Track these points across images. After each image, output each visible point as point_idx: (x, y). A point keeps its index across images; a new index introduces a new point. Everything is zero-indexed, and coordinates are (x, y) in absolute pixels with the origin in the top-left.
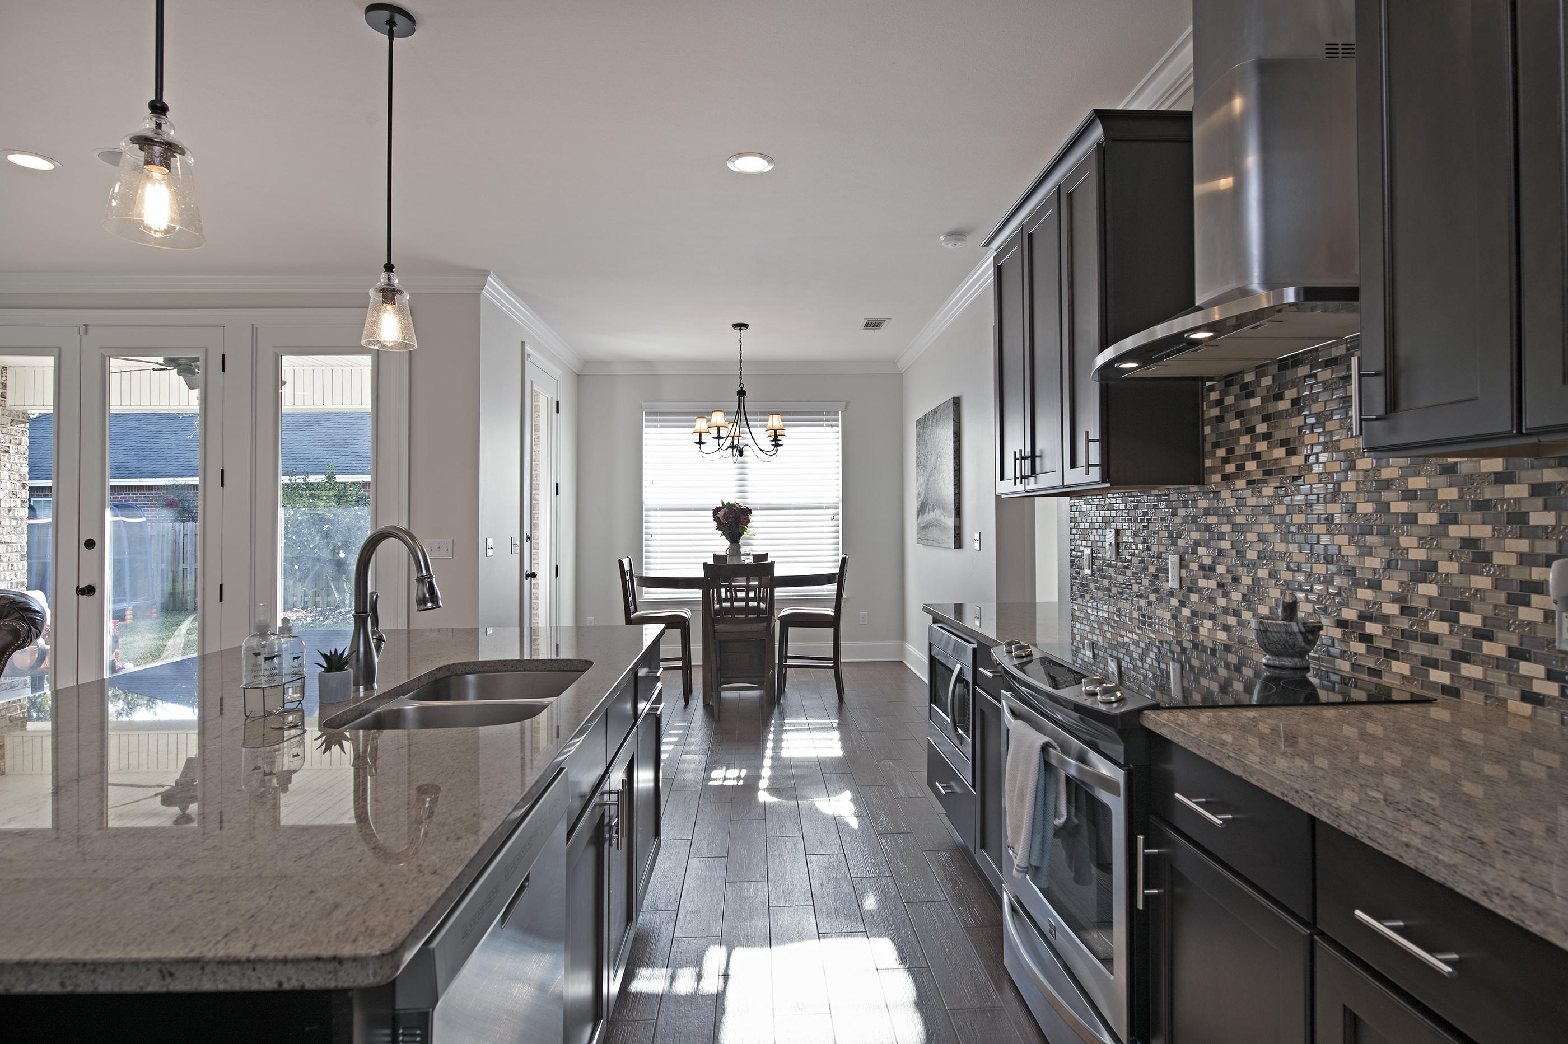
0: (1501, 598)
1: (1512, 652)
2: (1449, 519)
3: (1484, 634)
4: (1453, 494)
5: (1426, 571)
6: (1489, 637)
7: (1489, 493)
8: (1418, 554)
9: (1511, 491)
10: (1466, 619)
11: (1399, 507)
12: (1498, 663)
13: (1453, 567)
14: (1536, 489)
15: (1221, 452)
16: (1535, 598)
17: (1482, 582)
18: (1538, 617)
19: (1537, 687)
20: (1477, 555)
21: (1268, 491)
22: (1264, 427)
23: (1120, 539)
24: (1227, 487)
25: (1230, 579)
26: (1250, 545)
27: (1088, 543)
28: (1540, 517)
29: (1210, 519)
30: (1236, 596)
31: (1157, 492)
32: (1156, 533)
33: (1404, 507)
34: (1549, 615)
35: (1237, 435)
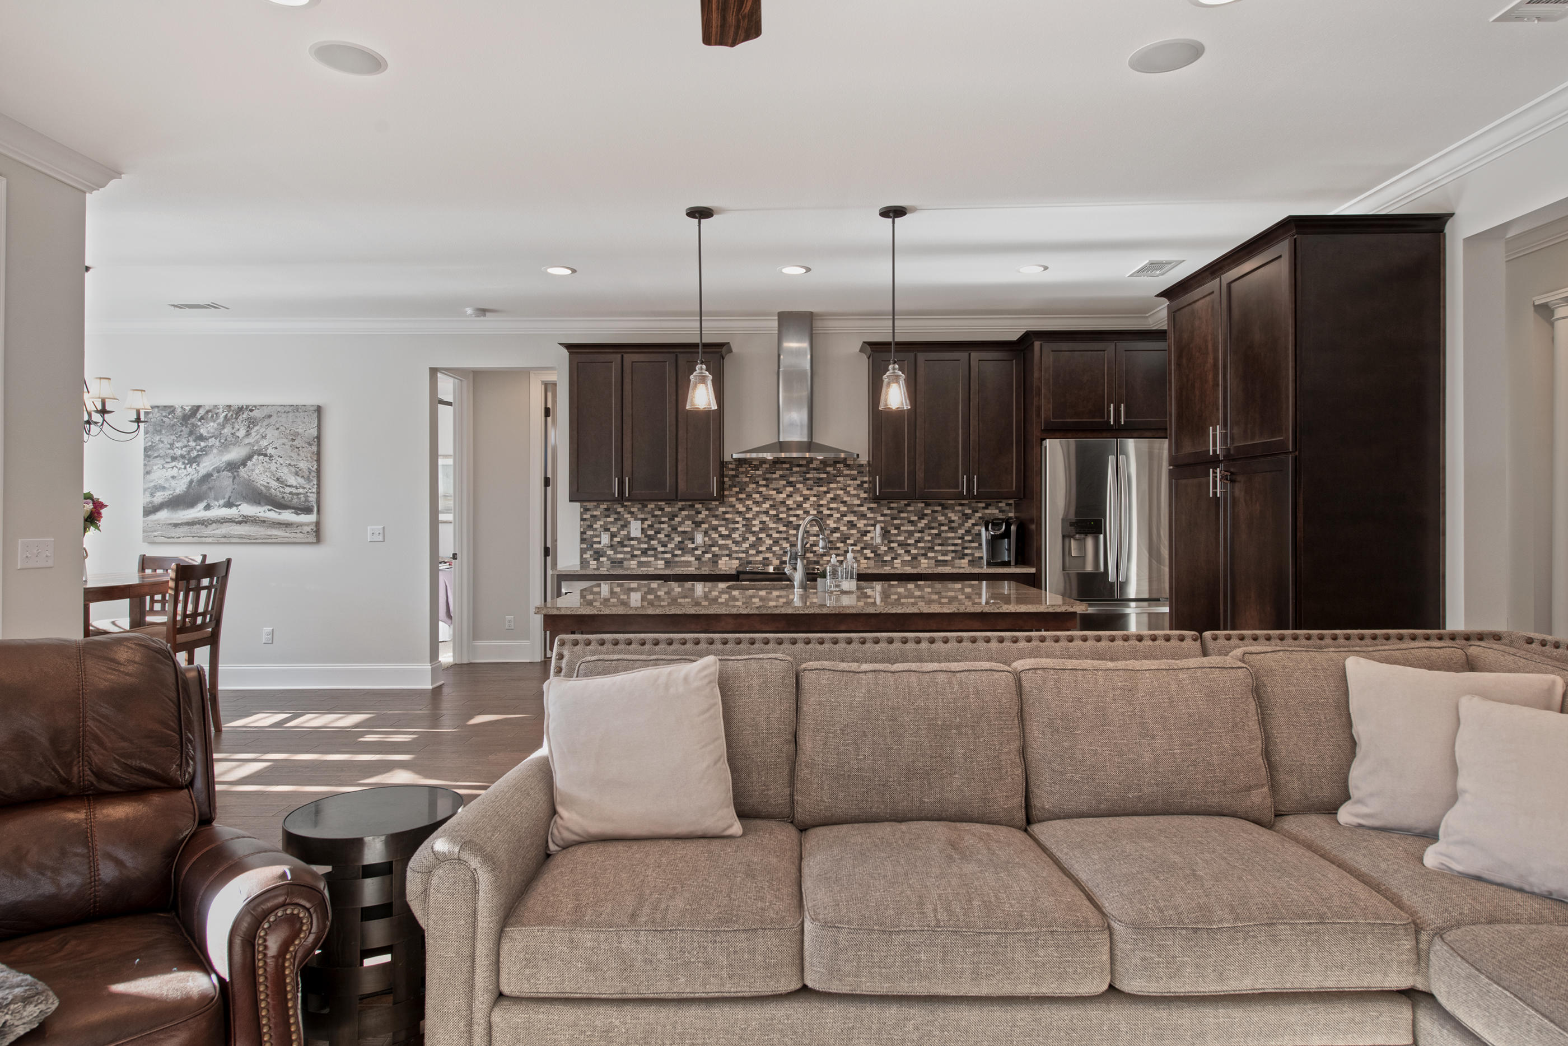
0: (859, 535)
1: (862, 548)
2: (844, 515)
3: (855, 545)
4: (845, 509)
5: (836, 530)
7: (856, 509)
8: (833, 525)
9: (862, 509)
10: (848, 541)
11: (826, 512)
12: (858, 551)
13: (845, 528)
14: (869, 509)
15: (737, 489)
16: (868, 534)
17: (854, 532)
18: (869, 539)
19: (868, 556)
20: (852, 525)
21: (766, 506)
22: (764, 483)
23: (645, 526)
24: (740, 504)
25: (740, 539)
26: (754, 526)
27: (607, 530)
28: (870, 515)
29: (727, 516)
30: (746, 545)
31: (683, 503)
32: (681, 523)
33: (828, 512)
34: (872, 538)
35: (746, 484)
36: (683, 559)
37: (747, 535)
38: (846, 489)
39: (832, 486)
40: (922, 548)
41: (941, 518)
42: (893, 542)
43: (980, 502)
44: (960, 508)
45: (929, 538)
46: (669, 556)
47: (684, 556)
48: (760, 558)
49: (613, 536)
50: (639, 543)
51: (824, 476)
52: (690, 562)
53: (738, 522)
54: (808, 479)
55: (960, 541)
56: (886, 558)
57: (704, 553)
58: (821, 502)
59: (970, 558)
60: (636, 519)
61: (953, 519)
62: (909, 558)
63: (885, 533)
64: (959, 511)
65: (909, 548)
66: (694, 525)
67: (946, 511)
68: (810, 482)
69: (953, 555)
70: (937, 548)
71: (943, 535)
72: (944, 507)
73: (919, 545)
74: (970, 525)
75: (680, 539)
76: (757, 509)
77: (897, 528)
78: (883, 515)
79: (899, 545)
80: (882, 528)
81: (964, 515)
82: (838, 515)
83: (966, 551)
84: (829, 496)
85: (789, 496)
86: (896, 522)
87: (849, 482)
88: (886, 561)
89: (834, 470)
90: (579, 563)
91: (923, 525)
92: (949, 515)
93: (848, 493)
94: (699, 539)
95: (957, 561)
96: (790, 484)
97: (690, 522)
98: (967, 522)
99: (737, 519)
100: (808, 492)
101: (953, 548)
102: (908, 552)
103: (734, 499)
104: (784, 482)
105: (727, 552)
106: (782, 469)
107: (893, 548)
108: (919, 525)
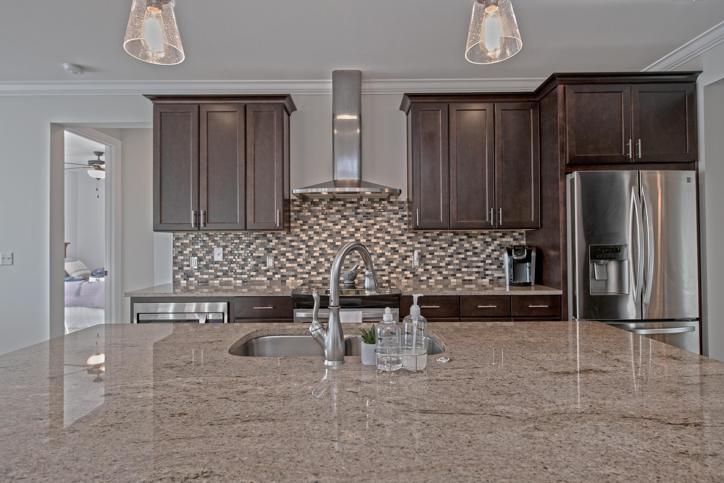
0: (401, 259)
1: (403, 270)
2: (388, 243)
3: (397, 267)
4: (389, 238)
5: (382, 255)
6: (398, 267)
7: (398, 238)
8: (379, 251)
9: (402, 238)
10: (392, 265)
11: (374, 240)
12: (400, 273)
13: (389, 254)
14: (408, 238)
15: (301, 222)
16: (408, 259)
17: (396, 256)
18: (409, 262)
19: (408, 276)
20: (395, 251)
21: (325, 235)
22: (323, 216)
23: (227, 252)
24: (303, 233)
25: (304, 263)
26: (315, 252)
27: (194, 255)
28: (409, 243)
29: (293, 244)
30: (308, 268)
31: (257, 233)
32: (257, 249)
33: (375, 241)
34: (411, 262)
35: (309, 217)
36: (257, 279)
37: (309, 260)
38: (389, 222)
39: (378, 219)
40: (452, 270)
41: (467, 245)
42: (428, 265)
43: (498, 232)
44: (482, 237)
45: (457, 262)
46: (246, 276)
47: (258, 277)
48: (320, 278)
49: (200, 260)
50: (221, 266)
51: (372, 211)
52: (263, 281)
53: (301, 249)
54: (358, 213)
55: (482, 264)
56: (422, 278)
57: (275, 274)
58: (370, 232)
59: (491, 278)
60: (219, 246)
61: (476, 246)
62: (441, 278)
63: (422, 257)
64: (482, 240)
65: (441, 270)
66: (266, 251)
67: (471, 240)
68: (361, 216)
69: (477, 275)
70: (464, 270)
71: (469, 259)
72: (469, 236)
73: (450, 267)
74: (491, 251)
75: (254, 263)
76: (318, 238)
77: (432, 253)
78: (420, 243)
79: (433, 267)
80: (419, 254)
81: (485, 242)
82: (384, 243)
83: (487, 272)
84: (376, 227)
85: (344, 227)
86: (430, 248)
87: (392, 216)
88: (422, 281)
89: (380, 206)
90: (172, 282)
91: (452, 251)
92: (473, 243)
93: (391, 225)
94: (270, 262)
95: (480, 281)
96: (344, 217)
97: (263, 249)
98: (488, 249)
99: (301, 246)
100: (359, 224)
101: (476, 270)
102: (440, 273)
103: (299, 230)
104: (340, 216)
105: (293, 273)
106: (338, 205)
107: (428, 270)
108: (449, 251)
